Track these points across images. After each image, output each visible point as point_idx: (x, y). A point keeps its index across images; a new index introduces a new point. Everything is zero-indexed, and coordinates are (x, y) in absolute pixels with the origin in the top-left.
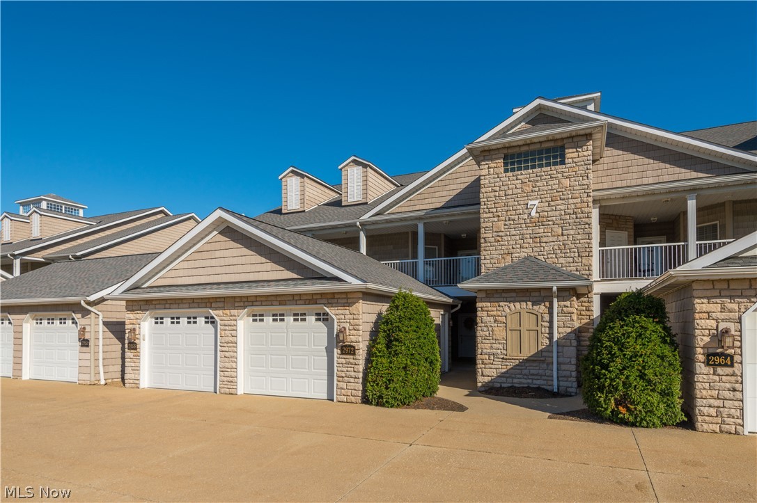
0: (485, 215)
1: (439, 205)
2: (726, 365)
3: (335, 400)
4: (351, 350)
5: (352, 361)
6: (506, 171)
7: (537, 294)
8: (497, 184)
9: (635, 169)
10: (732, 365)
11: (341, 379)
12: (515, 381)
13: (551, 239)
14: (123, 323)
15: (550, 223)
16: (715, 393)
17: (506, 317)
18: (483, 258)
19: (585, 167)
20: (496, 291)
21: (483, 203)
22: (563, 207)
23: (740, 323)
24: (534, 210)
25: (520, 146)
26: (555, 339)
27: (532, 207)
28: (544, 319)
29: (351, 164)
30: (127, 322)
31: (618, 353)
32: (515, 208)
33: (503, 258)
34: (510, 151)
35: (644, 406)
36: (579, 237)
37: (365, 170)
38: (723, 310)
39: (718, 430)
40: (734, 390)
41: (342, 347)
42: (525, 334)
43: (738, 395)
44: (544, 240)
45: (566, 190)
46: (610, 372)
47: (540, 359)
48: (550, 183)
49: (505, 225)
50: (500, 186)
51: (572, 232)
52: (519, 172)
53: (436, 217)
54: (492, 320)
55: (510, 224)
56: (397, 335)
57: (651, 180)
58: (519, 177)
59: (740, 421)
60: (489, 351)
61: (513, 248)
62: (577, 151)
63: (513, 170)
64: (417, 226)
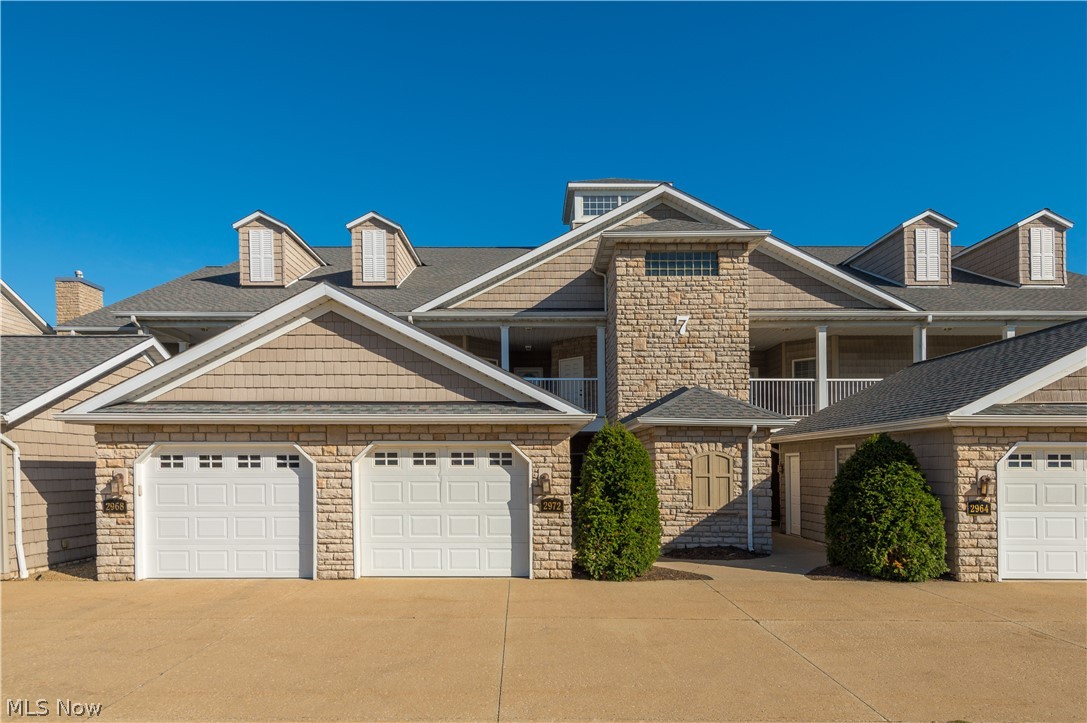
0: (623, 328)
1: (530, 305)
2: (984, 513)
3: (531, 577)
4: (557, 506)
5: (558, 521)
6: (648, 273)
7: (729, 433)
8: (638, 289)
9: (766, 289)
10: (989, 513)
11: (540, 546)
12: (703, 540)
13: (703, 365)
14: (92, 466)
15: (702, 345)
16: (974, 542)
17: (691, 461)
18: (620, 383)
19: (741, 282)
20: (680, 428)
21: (620, 312)
22: (717, 328)
23: (995, 470)
24: (684, 327)
25: (666, 244)
26: (750, 487)
27: (681, 323)
28: (737, 464)
29: (368, 224)
30: (100, 463)
31: (886, 503)
32: (660, 322)
33: (646, 385)
34: (655, 249)
35: (919, 558)
36: (735, 365)
37: (391, 236)
38: (982, 457)
39: (977, 579)
40: (991, 538)
41: (543, 501)
42: (714, 482)
43: (994, 542)
44: (695, 365)
45: (720, 307)
46: (881, 523)
47: (732, 512)
48: (702, 296)
49: (648, 343)
50: (641, 292)
51: (727, 359)
52: (665, 277)
53: (528, 321)
54: (675, 465)
55: (655, 342)
56: (625, 484)
57: (782, 305)
58: (666, 283)
59: (995, 568)
60: (670, 503)
61: (658, 373)
62: (733, 262)
63: (656, 273)
64: (499, 330)
